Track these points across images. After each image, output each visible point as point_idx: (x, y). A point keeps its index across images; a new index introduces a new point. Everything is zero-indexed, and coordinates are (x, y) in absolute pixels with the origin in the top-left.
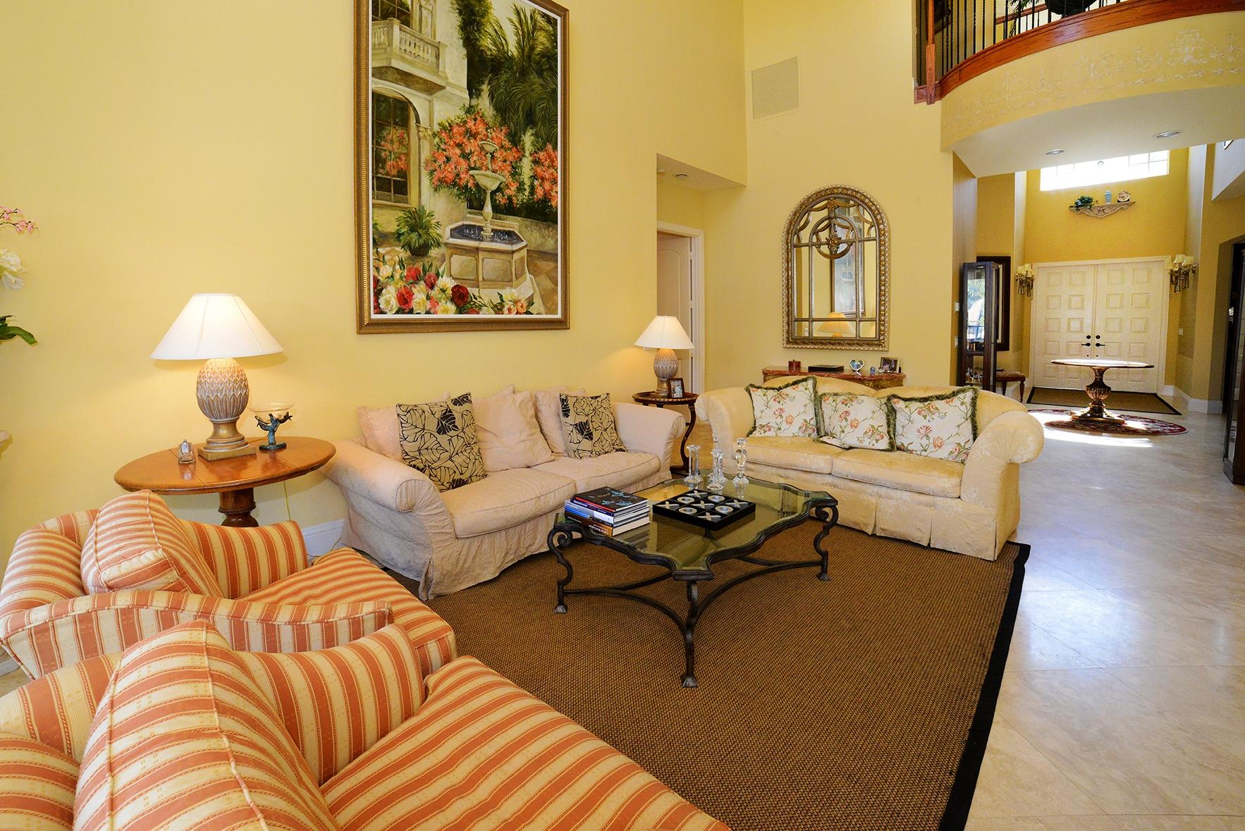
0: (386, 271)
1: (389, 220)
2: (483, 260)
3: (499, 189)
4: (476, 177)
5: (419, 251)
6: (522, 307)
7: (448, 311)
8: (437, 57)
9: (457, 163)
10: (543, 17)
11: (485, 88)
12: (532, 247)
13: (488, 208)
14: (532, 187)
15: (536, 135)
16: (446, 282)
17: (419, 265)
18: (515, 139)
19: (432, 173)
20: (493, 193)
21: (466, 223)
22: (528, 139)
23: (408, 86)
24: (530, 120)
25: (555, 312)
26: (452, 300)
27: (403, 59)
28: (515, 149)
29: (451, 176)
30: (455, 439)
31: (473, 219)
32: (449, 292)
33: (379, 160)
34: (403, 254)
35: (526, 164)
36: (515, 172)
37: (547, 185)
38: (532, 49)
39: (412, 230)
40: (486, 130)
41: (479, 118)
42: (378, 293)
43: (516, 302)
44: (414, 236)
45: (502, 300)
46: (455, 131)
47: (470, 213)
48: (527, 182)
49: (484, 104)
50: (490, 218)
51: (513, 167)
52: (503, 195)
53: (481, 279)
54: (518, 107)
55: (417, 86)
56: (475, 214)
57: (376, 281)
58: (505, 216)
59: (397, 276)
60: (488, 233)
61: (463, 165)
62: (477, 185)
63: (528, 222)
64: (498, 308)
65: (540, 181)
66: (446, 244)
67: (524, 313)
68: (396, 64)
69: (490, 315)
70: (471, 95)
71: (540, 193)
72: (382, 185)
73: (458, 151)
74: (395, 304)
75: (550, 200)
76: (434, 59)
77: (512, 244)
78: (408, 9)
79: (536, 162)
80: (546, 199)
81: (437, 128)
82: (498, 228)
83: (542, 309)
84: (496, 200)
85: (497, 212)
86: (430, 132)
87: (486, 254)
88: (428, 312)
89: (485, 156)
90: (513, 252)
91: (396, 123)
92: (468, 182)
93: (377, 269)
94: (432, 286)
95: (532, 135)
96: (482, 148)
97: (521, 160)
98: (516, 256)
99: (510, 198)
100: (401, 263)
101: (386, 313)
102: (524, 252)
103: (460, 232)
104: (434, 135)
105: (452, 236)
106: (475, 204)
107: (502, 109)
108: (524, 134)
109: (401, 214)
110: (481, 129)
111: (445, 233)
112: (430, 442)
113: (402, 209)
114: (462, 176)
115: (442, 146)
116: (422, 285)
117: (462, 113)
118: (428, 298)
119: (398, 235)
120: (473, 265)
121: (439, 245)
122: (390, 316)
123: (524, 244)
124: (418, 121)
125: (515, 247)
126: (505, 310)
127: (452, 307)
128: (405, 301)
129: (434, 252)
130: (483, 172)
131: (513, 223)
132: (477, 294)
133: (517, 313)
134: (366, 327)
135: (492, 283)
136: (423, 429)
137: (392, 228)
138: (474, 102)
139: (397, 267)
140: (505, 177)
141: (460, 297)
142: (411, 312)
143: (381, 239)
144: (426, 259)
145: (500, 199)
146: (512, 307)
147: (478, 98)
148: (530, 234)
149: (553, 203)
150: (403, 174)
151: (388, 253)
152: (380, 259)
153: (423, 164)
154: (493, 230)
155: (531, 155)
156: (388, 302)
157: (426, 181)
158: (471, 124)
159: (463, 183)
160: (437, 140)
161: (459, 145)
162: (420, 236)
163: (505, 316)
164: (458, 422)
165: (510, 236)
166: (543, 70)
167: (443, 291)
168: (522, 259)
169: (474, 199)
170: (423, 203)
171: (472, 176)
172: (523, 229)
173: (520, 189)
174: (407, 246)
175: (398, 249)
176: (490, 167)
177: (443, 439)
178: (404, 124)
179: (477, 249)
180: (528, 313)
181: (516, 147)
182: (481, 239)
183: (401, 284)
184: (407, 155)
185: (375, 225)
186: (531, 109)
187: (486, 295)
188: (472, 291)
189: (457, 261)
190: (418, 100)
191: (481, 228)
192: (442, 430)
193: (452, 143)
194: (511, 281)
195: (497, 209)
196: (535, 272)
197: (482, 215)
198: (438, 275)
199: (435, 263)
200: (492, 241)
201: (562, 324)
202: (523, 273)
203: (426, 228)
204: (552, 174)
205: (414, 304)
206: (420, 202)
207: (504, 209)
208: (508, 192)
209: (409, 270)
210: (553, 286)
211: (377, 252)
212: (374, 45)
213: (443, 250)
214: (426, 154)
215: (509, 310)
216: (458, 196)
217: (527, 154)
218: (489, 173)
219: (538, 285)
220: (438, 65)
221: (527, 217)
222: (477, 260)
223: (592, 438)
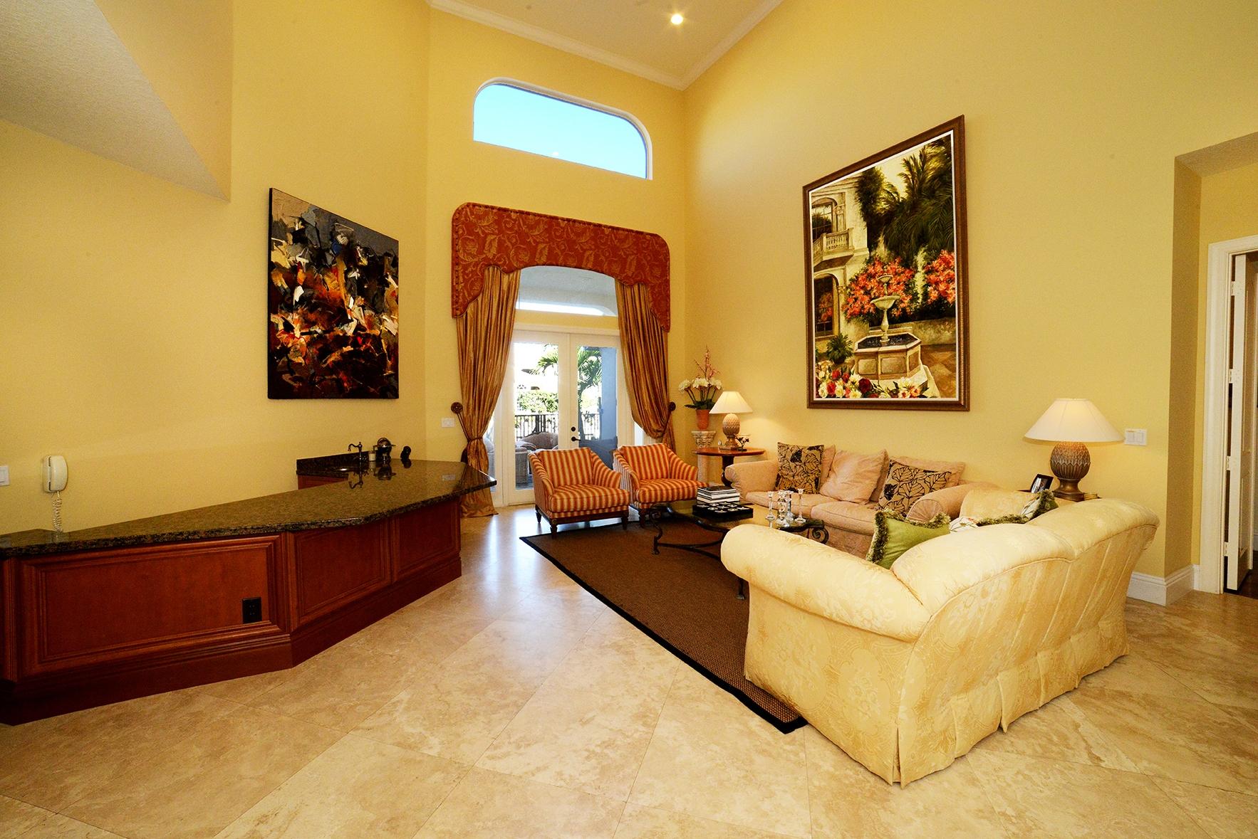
0: (822, 374)
1: (822, 346)
2: (881, 360)
3: (895, 306)
4: (876, 304)
5: (839, 361)
6: (916, 391)
7: (856, 395)
8: (847, 239)
9: (863, 299)
10: (933, 146)
11: (881, 239)
12: (927, 342)
13: (885, 323)
14: (926, 295)
15: (928, 250)
16: (856, 378)
17: (839, 369)
18: (908, 264)
19: (846, 312)
20: (890, 310)
21: (868, 337)
22: (920, 259)
23: (831, 267)
24: (922, 240)
25: (953, 394)
26: (859, 389)
27: (828, 253)
28: (908, 270)
29: (857, 310)
30: (798, 467)
31: (875, 333)
32: (857, 384)
33: (818, 315)
34: (829, 363)
35: (919, 280)
36: (908, 287)
37: (942, 287)
38: (922, 181)
39: (835, 349)
40: (883, 268)
41: (877, 263)
42: (818, 387)
43: (909, 388)
44: (836, 352)
45: (897, 388)
46: (860, 279)
47: (871, 330)
48: (920, 291)
49: (882, 250)
50: (886, 329)
51: (906, 285)
52: (898, 309)
53: (880, 373)
54: (910, 237)
55: (836, 264)
56: (875, 329)
57: (817, 380)
58: (900, 325)
59: (827, 377)
60: (886, 339)
61: (867, 298)
62: (877, 309)
63: (922, 324)
64: (894, 393)
65: (934, 286)
66: (856, 354)
67: (918, 397)
68: (825, 258)
69: (885, 397)
70: (870, 251)
71: (934, 295)
72: (820, 328)
73: (862, 292)
74: (826, 392)
75: (946, 298)
76: (845, 242)
77: (908, 343)
78: (830, 223)
79: (928, 272)
80: (942, 297)
81: (848, 283)
82: (893, 335)
83: (937, 393)
84: (891, 315)
85: (893, 323)
86: (844, 288)
87: (883, 356)
88: (844, 397)
89: (882, 286)
90: (907, 350)
91: (826, 292)
92: (870, 308)
93: (818, 374)
94: (846, 381)
95: (925, 251)
96: (880, 282)
97: (913, 276)
98: (910, 353)
99: (904, 309)
100: (829, 369)
101: (822, 398)
102: (918, 348)
103: (863, 344)
104: (847, 288)
105: (859, 348)
106: (875, 323)
107: (895, 248)
108: (917, 255)
109: (829, 341)
110: (879, 268)
111: (855, 347)
112: (787, 465)
113: (830, 338)
114: (866, 307)
115: (852, 293)
116: (841, 381)
117: (864, 266)
118: (844, 388)
119: (828, 353)
120: (874, 364)
121: (850, 355)
122: (824, 399)
123: (919, 341)
124: (837, 284)
125: (909, 346)
126: (900, 395)
127: (859, 394)
128: (831, 389)
129: (848, 360)
130: (880, 299)
131: (907, 328)
132: (877, 384)
133: (911, 397)
134: (813, 404)
135: (887, 375)
136: (785, 457)
137: (825, 350)
138: (873, 254)
139: (828, 371)
140: (900, 294)
141: (865, 387)
142: (835, 396)
143: (820, 357)
144: (843, 365)
145: (895, 313)
146: (906, 392)
147: (875, 249)
148: (925, 333)
149: (950, 300)
150: (830, 318)
151: (822, 364)
152: (819, 368)
153: (841, 308)
154: (889, 337)
155: (923, 268)
156: (823, 391)
157: (843, 318)
158: (871, 270)
159: (866, 311)
160: (849, 290)
161: (862, 288)
162: (839, 352)
163: (900, 398)
164: (803, 459)
165: (906, 338)
166: (934, 192)
167: (853, 383)
168: (916, 354)
169: (874, 319)
170: (841, 332)
171: (873, 304)
172: (917, 330)
173: (912, 301)
174: (832, 359)
175: (828, 361)
176: (886, 292)
177: (792, 465)
178: (830, 290)
179: (877, 353)
180: (921, 396)
181: (909, 268)
182: (880, 345)
183: (830, 381)
184: (832, 307)
185: (816, 351)
186: (923, 231)
187: (885, 385)
188: (874, 382)
189: (863, 364)
190: (837, 272)
191: (880, 338)
192: (793, 460)
193: (858, 288)
194: (906, 372)
195: (893, 322)
196: (928, 361)
197: (880, 328)
198: (850, 374)
199: (849, 366)
200: (888, 346)
201: (961, 406)
202: (916, 365)
203: (843, 345)
204: (948, 274)
205: (836, 392)
206: (839, 331)
207: (905, 318)
208: (902, 305)
209: (834, 373)
210: (950, 373)
211: (818, 365)
212: (814, 255)
213: (853, 358)
214: (842, 301)
215: (904, 395)
216: (863, 321)
217: (920, 268)
218: (886, 297)
219: (932, 373)
220: (848, 244)
221: (920, 319)
222: (877, 360)
223: (890, 499)
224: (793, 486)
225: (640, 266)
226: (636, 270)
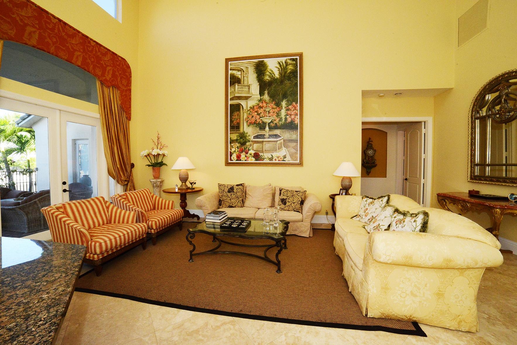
0: (233, 150)
1: (234, 137)
2: (265, 144)
3: (272, 122)
4: (262, 120)
5: (243, 144)
6: (281, 159)
7: (252, 160)
8: (249, 89)
9: (256, 117)
10: (290, 60)
11: (266, 92)
12: (286, 139)
13: (267, 128)
14: (286, 119)
15: (288, 101)
16: (252, 152)
17: (243, 148)
18: (278, 105)
19: (247, 122)
20: (269, 124)
21: (259, 134)
22: (284, 103)
23: (240, 100)
24: (285, 96)
25: (297, 160)
26: (254, 157)
27: (238, 93)
28: (278, 108)
29: (253, 121)
30: (233, 195)
31: (262, 133)
32: (253, 155)
33: (231, 121)
34: (238, 145)
35: (283, 112)
36: (278, 115)
37: (293, 117)
38: (286, 72)
39: (241, 138)
40: (266, 104)
41: (264, 102)
42: (231, 156)
43: (278, 157)
44: (242, 140)
45: (272, 157)
46: (255, 108)
47: (260, 131)
48: (283, 117)
49: (266, 97)
50: (268, 131)
51: (277, 114)
52: (273, 123)
53: (264, 150)
54: (280, 93)
55: (243, 99)
56: (262, 131)
57: (231, 152)
58: (274, 130)
59: (236, 151)
60: (267, 135)
61: (258, 117)
62: (263, 122)
63: (284, 130)
64: (271, 159)
65: (289, 116)
66: (252, 141)
67: (282, 161)
68: (236, 95)
69: (268, 161)
70: (261, 96)
71: (289, 120)
72: (232, 128)
73: (256, 113)
74: (236, 158)
75: (294, 122)
76: (248, 90)
77: (277, 138)
78: (240, 79)
79: (287, 110)
80: (292, 122)
81: (249, 108)
82: (271, 134)
83: (290, 159)
84: (270, 125)
85: (271, 129)
86: (247, 110)
87: (266, 143)
88: (245, 160)
89: (266, 112)
90: (277, 141)
91: (236, 111)
92: (260, 121)
93: (231, 149)
94: (247, 153)
95: (286, 101)
96: (265, 110)
97: (281, 111)
98: (278, 142)
99: (276, 124)
100: (238, 147)
101: (233, 161)
102: (282, 141)
103: (256, 137)
104: (248, 111)
105: (254, 138)
106: (262, 128)
107: (272, 97)
108: (282, 102)
109: (238, 134)
110: (265, 105)
111: (252, 138)
112: (225, 194)
113: (238, 133)
114: (257, 120)
115: (251, 113)
116: (244, 153)
117: (257, 102)
118: (246, 156)
119: (237, 140)
120: (261, 146)
121: (249, 141)
122: (234, 161)
123: (282, 138)
124: (243, 108)
125: (278, 139)
126: (274, 160)
127: (254, 159)
128: (239, 157)
129: (248, 144)
130: (265, 118)
131: (277, 132)
132: (262, 155)
133: (279, 161)
134: (227, 164)
135: (267, 151)
136: (224, 191)
137: (235, 138)
138: (262, 97)
139: (237, 148)
140: (274, 117)
141: (257, 156)
142: (240, 160)
143: (232, 141)
144: (245, 146)
145: (272, 125)
146: (277, 159)
147: (263, 96)
148: (286, 135)
149: (296, 122)
150: (239, 124)
151: (234, 145)
152: (232, 147)
153: (244, 120)
154: (269, 135)
155: (285, 108)
156: (234, 158)
157: (245, 124)
158: (261, 104)
159: (258, 122)
160: (249, 112)
161: (256, 112)
162: (243, 139)
163: (274, 161)
164: (235, 191)
165: (276, 136)
166: (290, 78)
167: (251, 154)
168: (281, 143)
169: (262, 126)
170: (244, 131)
171: (261, 120)
172: (282, 133)
173: (280, 120)
174: (240, 143)
175: (236, 144)
176: (268, 115)
177: (229, 194)
178: (239, 110)
179: (263, 141)
180: (283, 160)
181: (279, 107)
182: (264, 138)
183: (238, 153)
184: (240, 118)
185: (230, 138)
186: (285, 93)
187: (266, 155)
188: (261, 154)
189: (256, 146)
190: (243, 103)
191: (264, 135)
192: (229, 192)
193: (254, 112)
194: (276, 150)
195: (271, 128)
196: (286, 147)
197: (265, 131)
198: (249, 150)
199: (248, 147)
200: (268, 138)
201: (301, 164)
202: (281, 147)
203: (245, 137)
204: (295, 112)
205: (241, 158)
206: (243, 130)
207: (276, 127)
208: (275, 122)
209: (240, 149)
210: (296, 151)
211: (231, 145)
212: (230, 93)
213: (251, 143)
214: (245, 116)
215: (275, 160)
216: (256, 126)
217: (283, 108)
218: (268, 117)
219: (288, 151)
220: (249, 91)
221: (283, 129)
222: (263, 145)
223: (285, 205)
224: (231, 205)
225: (114, 75)
226: (112, 77)
